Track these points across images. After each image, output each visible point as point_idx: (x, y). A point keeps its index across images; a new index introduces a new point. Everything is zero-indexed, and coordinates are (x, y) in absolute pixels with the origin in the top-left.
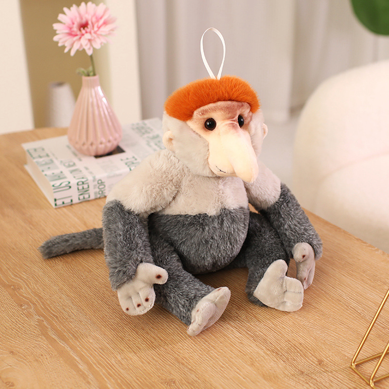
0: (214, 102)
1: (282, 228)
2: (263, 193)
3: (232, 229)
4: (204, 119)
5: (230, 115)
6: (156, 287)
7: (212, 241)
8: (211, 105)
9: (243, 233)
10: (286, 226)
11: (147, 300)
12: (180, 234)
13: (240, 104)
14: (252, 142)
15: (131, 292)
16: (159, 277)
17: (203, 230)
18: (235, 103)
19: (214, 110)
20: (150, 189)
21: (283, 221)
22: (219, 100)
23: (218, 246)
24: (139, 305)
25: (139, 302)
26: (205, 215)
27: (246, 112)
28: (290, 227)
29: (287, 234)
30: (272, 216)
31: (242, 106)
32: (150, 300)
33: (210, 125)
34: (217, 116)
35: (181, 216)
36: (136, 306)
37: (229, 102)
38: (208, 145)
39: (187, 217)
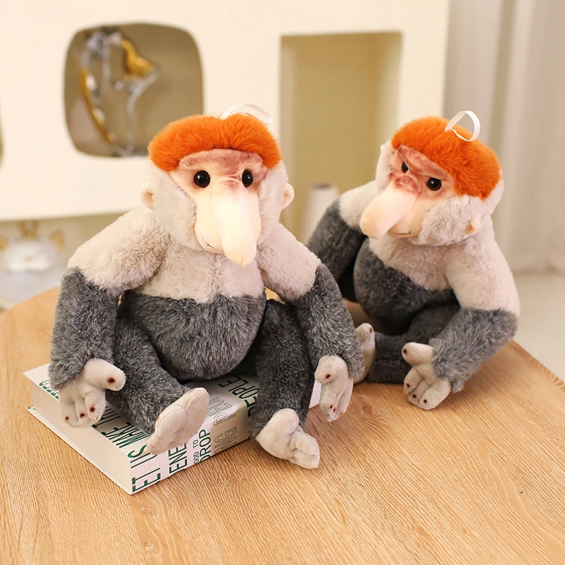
0: (209, 149)
1: (309, 331)
2: (287, 279)
3: (229, 325)
4: (193, 170)
5: (228, 169)
7: (198, 337)
8: (203, 153)
9: (245, 331)
10: (315, 330)
11: (92, 410)
13: (245, 155)
14: (260, 209)
16: (111, 381)
17: (188, 321)
18: (238, 153)
19: (206, 160)
21: (312, 322)
22: (214, 147)
23: (207, 345)
24: (82, 415)
25: (83, 411)
26: (192, 302)
27: (256, 166)
28: (321, 331)
29: (315, 340)
30: (300, 313)
31: (249, 157)
32: (96, 411)
33: (202, 180)
34: (209, 168)
36: (79, 415)
37: (229, 152)
38: (195, 208)
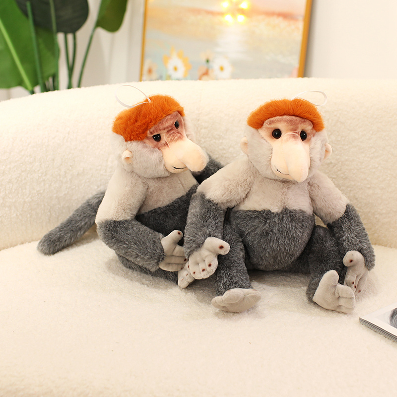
0: (281, 115)
1: (341, 239)
2: (327, 206)
3: (290, 226)
4: (271, 128)
5: (292, 127)
6: (220, 257)
7: (271, 233)
8: (278, 117)
9: (300, 232)
10: (344, 238)
11: (210, 265)
12: (247, 225)
13: (303, 120)
15: (198, 259)
16: (221, 247)
17: (266, 222)
18: (298, 119)
19: (279, 121)
20: (228, 184)
21: (342, 234)
22: (284, 114)
23: (276, 239)
24: (203, 270)
25: (204, 268)
26: (269, 211)
27: (308, 127)
28: (348, 239)
29: (344, 244)
30: (335, 229)
31: (305, 122)
32: (212, 266)
33: (277, 134)
34: (281, 126)
35: (250, 211)
36: (201, 270)
37: (293, 117)
38: (272, 149)
39: (255, 211)
